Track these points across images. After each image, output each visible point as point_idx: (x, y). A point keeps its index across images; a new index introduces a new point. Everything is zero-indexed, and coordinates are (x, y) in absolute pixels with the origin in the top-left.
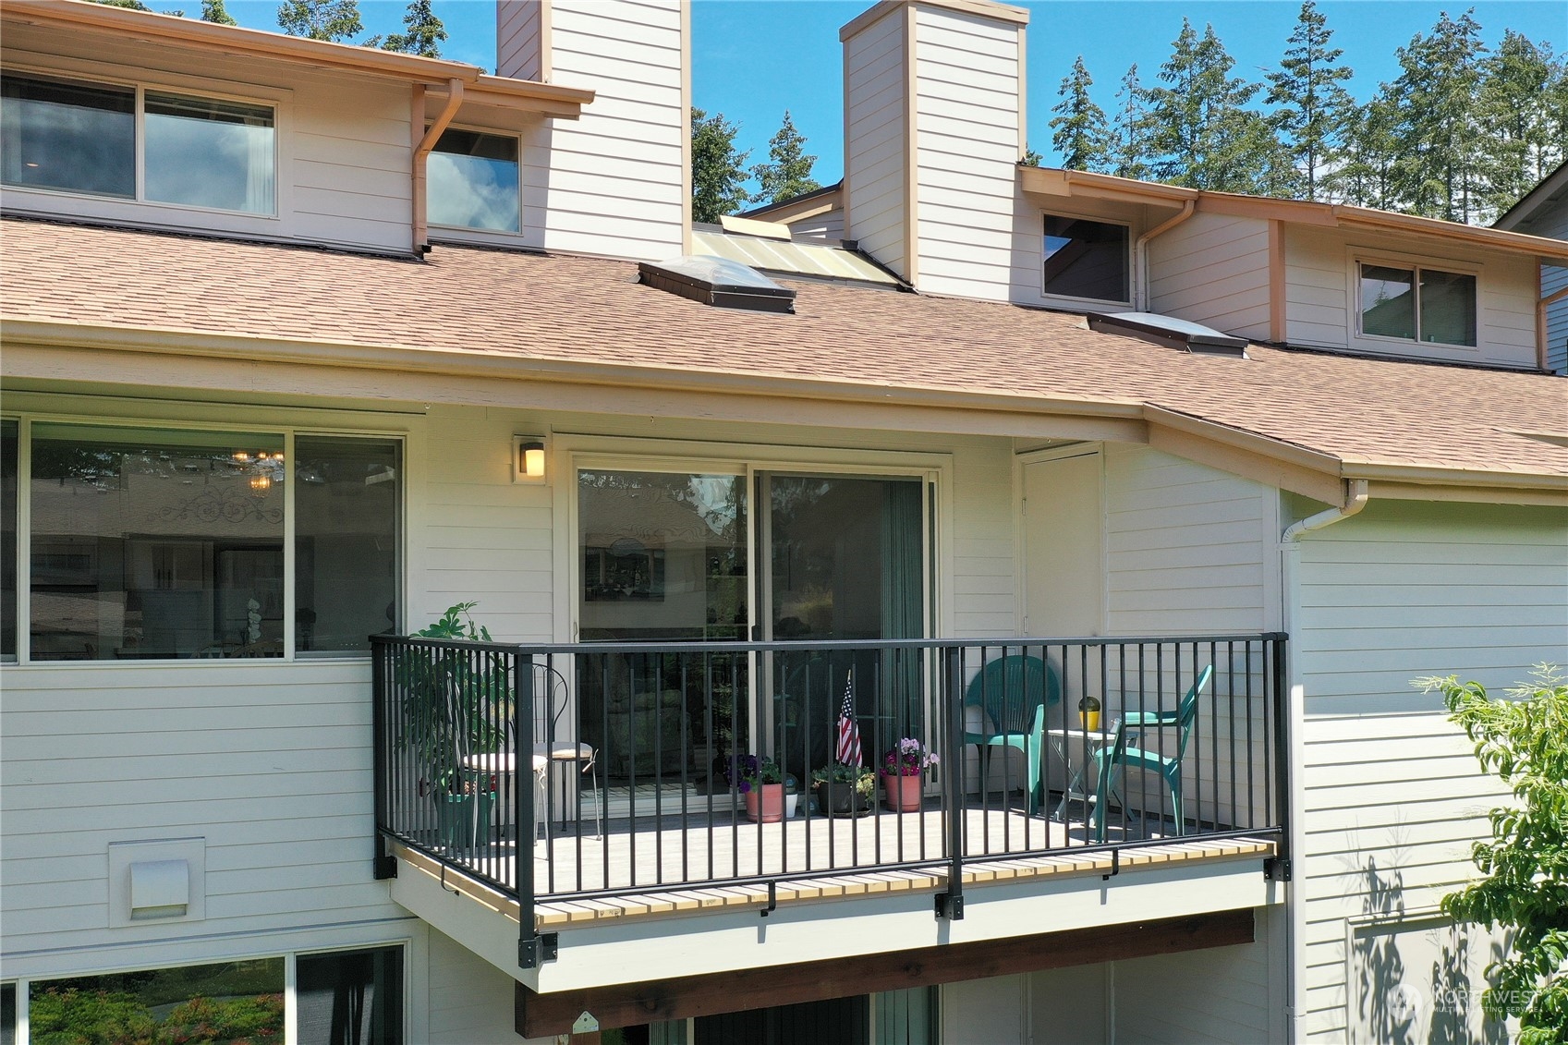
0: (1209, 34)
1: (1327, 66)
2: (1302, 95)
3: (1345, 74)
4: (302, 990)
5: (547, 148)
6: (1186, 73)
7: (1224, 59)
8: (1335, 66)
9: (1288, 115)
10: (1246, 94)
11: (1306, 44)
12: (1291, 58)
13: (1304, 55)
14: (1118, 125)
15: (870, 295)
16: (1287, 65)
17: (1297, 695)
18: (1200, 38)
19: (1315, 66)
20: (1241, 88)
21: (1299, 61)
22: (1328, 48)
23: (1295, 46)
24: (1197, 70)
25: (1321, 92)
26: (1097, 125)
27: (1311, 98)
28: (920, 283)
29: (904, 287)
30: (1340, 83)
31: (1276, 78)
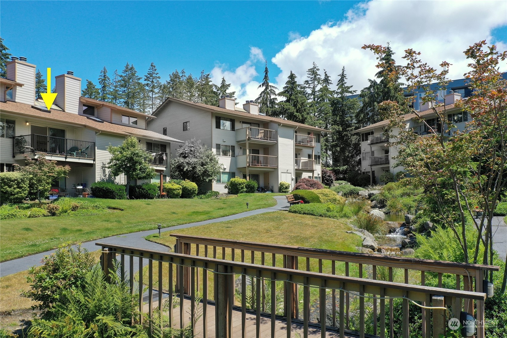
0: (132, 66)
1: (156, 76)
2: (151, 80)
3: (159, 78)
4: (6, 166)
5: (16, 89)
6: (127, 73)
7: (135, 71)
8: (157, 76)
9: (148, 84)
10: (139, 79)
11: (152, 71)
12: (149, 73)
13: (151, 73)
14: (113, 81)
15: (59, 112)
16: (148, 74)
17: (96, 147)
18: (130, 66)
19: (153, 75)
20: (138, 77)
21: (150, 74)
22: (156, 72)
23: (150, 71)
24: (129, 73)
25: (155, 81)
26: (108, 81)
27: (152, 82)
28: (66, 111)
29: (64, 111)
30: (158, 79)
31: (146, 76)
